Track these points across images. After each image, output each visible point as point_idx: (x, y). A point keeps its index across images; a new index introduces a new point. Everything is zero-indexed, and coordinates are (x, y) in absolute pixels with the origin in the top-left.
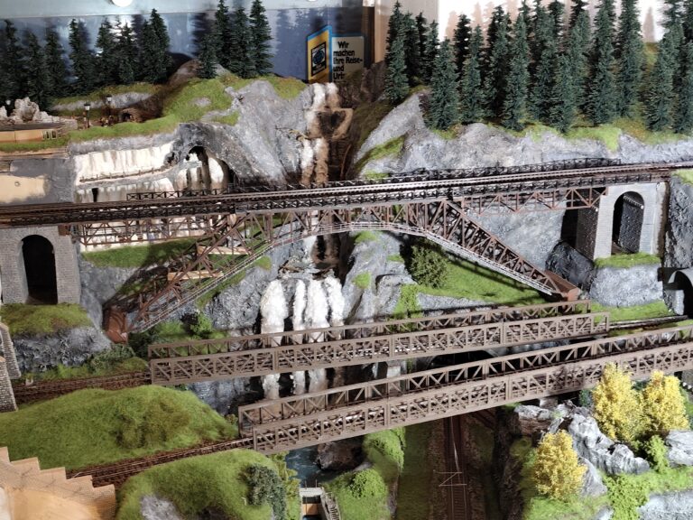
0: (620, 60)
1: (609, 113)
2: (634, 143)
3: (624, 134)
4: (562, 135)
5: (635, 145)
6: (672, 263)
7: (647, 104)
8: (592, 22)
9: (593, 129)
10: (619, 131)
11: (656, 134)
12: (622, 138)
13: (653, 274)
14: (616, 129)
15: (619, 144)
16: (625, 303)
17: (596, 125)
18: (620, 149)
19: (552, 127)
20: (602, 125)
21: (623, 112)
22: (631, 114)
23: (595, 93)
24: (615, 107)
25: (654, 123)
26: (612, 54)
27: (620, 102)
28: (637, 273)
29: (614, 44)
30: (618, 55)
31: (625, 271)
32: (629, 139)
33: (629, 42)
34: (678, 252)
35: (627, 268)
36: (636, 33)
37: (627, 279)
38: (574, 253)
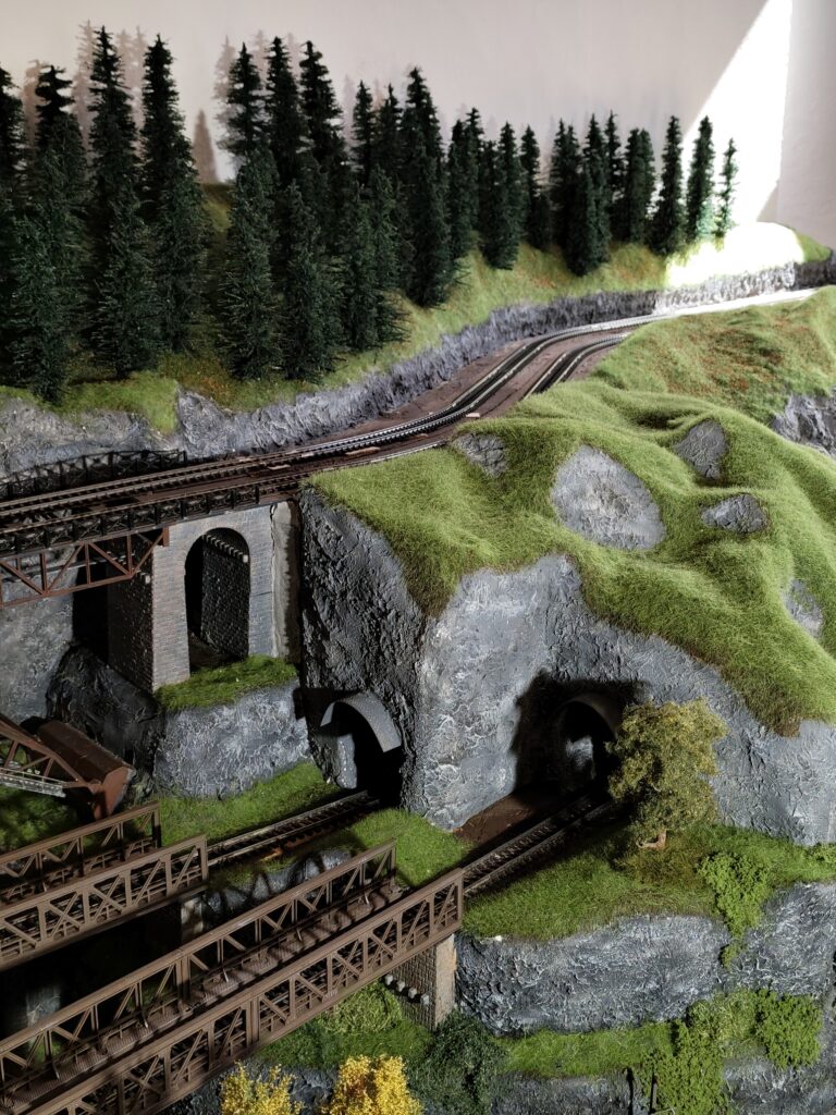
0: (157, 226)
1: (147, 344)
2: (208, 412)
3: (185, 390)
4: (47, 405)
5: (212, 417)
6: (323, 678)
7: (225, 319)
8: (86, 142)
9: (117, 385)
10: (175, 387)
11: (251, 384)
12: (183, 402)
13: (285, 707)
14: (165, 382)
15: (178, 416)
16: (234, 786)
17: (122, 376)
18: (181, 428)
19: (23, 386)
20: (135, 374)
21: (177, 341)
22: (194, 343)
23: (111, 301)
24: (158, 330)
25: (245, 361)
26: (138, 213)
27: (168, 319)
28: (252, 710)
29: (138, 188)
30: (150, 214)
31: (226, 712)
32: (197, 401)
33: (172, 186)
34: (333, 656)
35: (229, 703)
36: (183, 165)
37: (231, 730)
38: (108, 674)
